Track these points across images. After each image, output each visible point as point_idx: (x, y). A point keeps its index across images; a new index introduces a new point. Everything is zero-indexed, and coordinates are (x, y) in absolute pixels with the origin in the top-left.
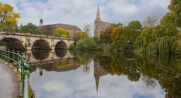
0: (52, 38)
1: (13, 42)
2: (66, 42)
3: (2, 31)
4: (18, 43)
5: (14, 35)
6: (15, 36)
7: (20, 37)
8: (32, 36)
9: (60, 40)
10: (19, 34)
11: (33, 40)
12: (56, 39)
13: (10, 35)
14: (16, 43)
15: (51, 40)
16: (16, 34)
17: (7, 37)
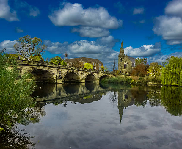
0: (82, 71)
1: (43, 74)
2: (95, 74)
3: (32, 62)
4: (48, 75)
5: (45, 66)
6: (46, 68)
7: (51, 69)
8: (63, 68)
9: (89, 73)
10: (50, 65)
11: (64, 72)
12: (86, 71)
13: (40, 67)
14: (45, 75)
15: (81, 73)
16: (47, 65)
17: (38, 68)
